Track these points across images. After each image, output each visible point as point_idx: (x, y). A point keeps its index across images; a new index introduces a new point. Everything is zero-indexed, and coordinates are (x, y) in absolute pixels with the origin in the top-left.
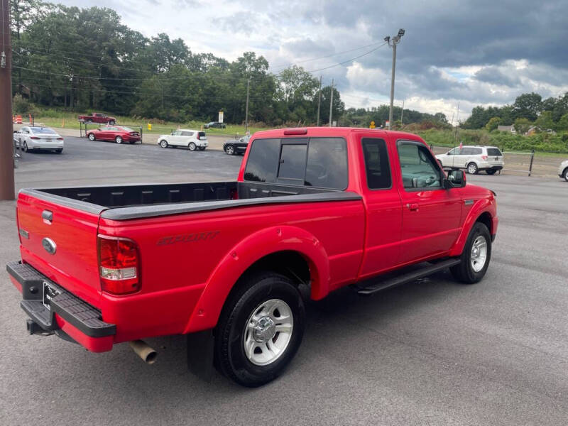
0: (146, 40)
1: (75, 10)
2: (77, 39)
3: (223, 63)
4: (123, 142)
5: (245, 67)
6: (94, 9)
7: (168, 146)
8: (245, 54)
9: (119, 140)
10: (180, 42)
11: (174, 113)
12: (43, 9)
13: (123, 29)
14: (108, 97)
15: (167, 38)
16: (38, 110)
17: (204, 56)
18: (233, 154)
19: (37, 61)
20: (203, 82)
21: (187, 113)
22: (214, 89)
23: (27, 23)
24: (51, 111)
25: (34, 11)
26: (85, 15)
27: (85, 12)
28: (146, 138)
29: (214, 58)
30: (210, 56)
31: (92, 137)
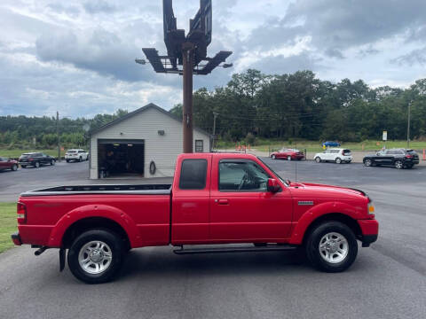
0: (334, 86)
1: (285, 76)
2: (285, 94)
3: (398, 91)
4: (292, 159)
5: (418, 92)
6: (298, 73)
7: (321, 161)
8: (417, 82)
9: (289, 158)
10: (360, 82)
11: (352, 135)
12: (266, 79)
13: (317, 82)
14: (304, 129)
15: (348, 82)
16: (260, 141)
17: (381, 89)
18: (371, 166)
19: (261, 112)
20: (376, 109)
21: (363, 134)
22: (387, 114)
23: (257, 90)
24: (268, 141)
25: (261, 82)
26: (292, 78)
27: (291, 76)
28: (309, 155)
29: (390, 89)
30: (387, 88)
31: (274, 157)
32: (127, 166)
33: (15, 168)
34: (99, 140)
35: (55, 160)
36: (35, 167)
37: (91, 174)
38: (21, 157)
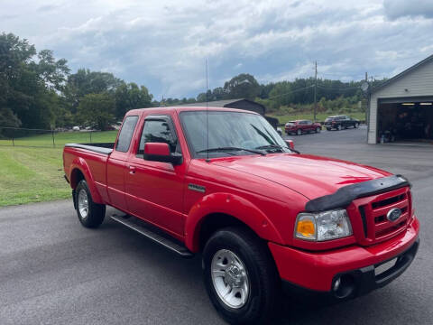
32: (427, 131)
33: (318, 130)
34: (379, 100)
35: (359, 123)
36: (338, 130)
37: (370, 137)
38: (327, 120)
